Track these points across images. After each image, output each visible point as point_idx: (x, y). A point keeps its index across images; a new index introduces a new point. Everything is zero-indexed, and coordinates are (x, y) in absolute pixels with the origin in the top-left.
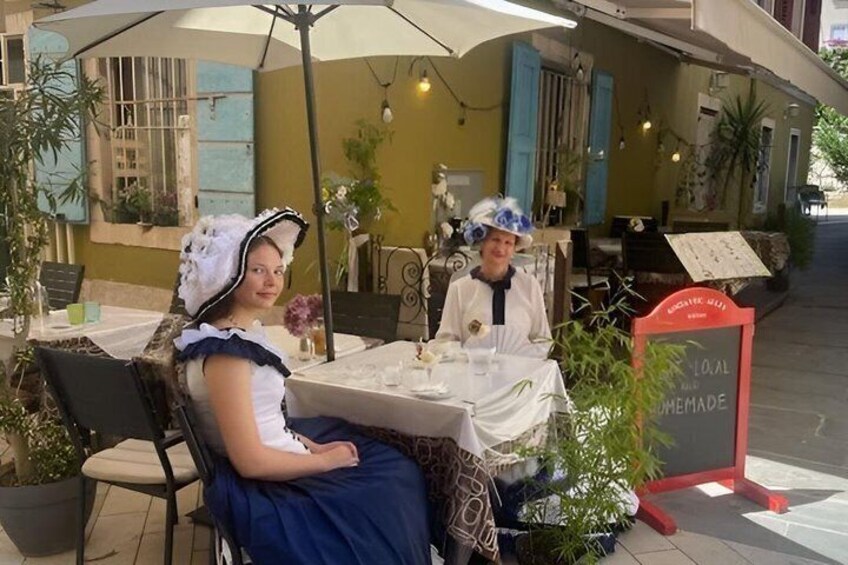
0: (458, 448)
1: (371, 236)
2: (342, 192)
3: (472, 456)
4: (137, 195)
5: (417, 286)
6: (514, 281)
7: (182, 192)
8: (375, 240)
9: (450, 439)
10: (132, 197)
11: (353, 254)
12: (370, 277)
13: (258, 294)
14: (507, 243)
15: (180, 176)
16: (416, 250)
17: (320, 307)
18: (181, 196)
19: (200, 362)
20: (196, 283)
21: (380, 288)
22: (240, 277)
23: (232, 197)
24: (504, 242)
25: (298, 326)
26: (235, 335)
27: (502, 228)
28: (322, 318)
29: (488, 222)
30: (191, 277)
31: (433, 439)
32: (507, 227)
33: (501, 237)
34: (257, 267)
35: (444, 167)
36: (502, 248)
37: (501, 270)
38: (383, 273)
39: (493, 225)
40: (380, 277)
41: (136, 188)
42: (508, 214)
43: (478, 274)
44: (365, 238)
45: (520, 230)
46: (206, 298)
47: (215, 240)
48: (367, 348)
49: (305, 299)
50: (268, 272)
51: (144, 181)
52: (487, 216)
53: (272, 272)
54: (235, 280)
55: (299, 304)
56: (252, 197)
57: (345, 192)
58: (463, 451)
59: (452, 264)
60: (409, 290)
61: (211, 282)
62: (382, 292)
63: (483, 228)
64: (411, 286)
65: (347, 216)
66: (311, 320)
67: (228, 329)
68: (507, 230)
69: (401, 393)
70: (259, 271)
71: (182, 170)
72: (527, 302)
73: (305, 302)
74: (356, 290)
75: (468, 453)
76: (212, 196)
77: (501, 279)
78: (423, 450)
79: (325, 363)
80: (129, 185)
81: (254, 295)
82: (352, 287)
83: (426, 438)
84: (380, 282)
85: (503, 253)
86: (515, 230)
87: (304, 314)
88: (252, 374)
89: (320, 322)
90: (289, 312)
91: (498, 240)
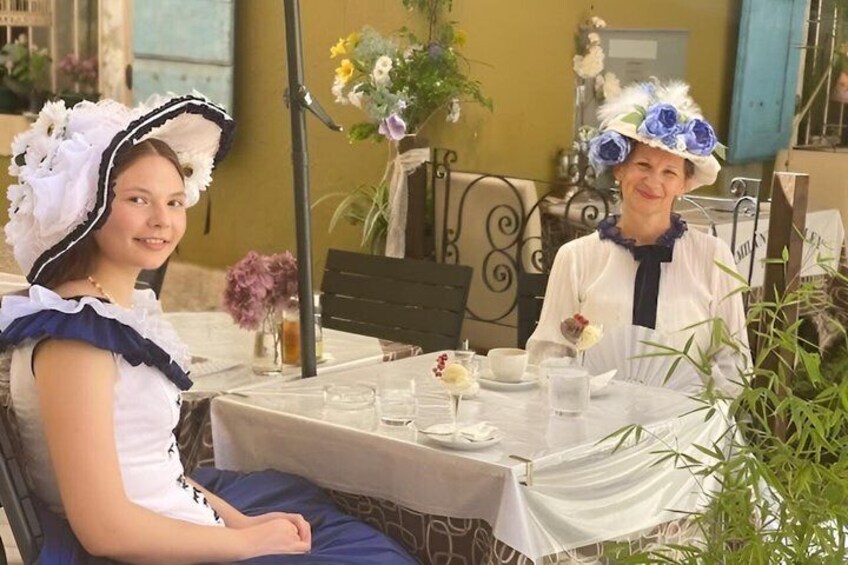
0: (494, 539)
1: (435, 153)
2: (383, 67)
3: (518, 554)
4: (27, 58)
5: (513, 252)
6: (680, 247)
7: (108, 59)
8: (440, 159)
9: (485, 524)
10: (16, 64)
11: (398, 186)
12: (429, 231)
13: (137, 239)
14: (667, 172)
15: (104, 27)
16: (514, 182)
17: (292, 277)
18: (105, 64)
19: (28, 352)
20: (31, 219)
21: (445, 253)
22: (101, 211)
23: (195, 70)
24: (660, 169)
25: (247, 309)
26: (88, 307)
27: (655, 143)
28: (294, 298)
29: (630, 130)
30: (23, 209)
31: (458, 522)
32: (665, 140)
33: (654, 161)
34: (136, 194)
35: (600, 23)
36: (656, 182)
37: (656, 222)
38: (452, 224)
39: (638, 138)
40: (446, 232)
41: (26, 45)
42: (669, 117)
43: (613, 231)
44: (422, 155)
45: (690, 147)
46: (48, 246)
47: (63, 144)
48: (386, 359)
49: (266, 261)
50: (155, 204)
51: (41, 36)
52: (625, 120)
53: (163, 203)
54: (92, 215)
55: (254, 270)
56: (227, 72)
57: (389, 67)
58: (500, 544)
59: (579, 212)
60: (498, 259)
61: (53, 219)
62: (450, 260)
63: (622, 144)
64: (501, 251)
65: (387, 113)
66: (273, 299)
67: (78, 299)
68: (665, 147)
69: (408, 437)
70: (140, 200)
71: (109, 17)
72: (703, 288)
73: (266, 266)
74: (401, 256)
75: (510, 549)
76: (155, 67)
77: (653, 243)
78: (439, 541)
79: (298, 378)
80: (13, 41)
81: (130, 243)
82: (394, 249)
83: (444, 519)
84: (445, 242)
85: (658, 192)
86: (680, 147)
87: (262, 286)
88: (117, 377)
89: (291, 305)
90: (233, 283)
91: (647, 166)
